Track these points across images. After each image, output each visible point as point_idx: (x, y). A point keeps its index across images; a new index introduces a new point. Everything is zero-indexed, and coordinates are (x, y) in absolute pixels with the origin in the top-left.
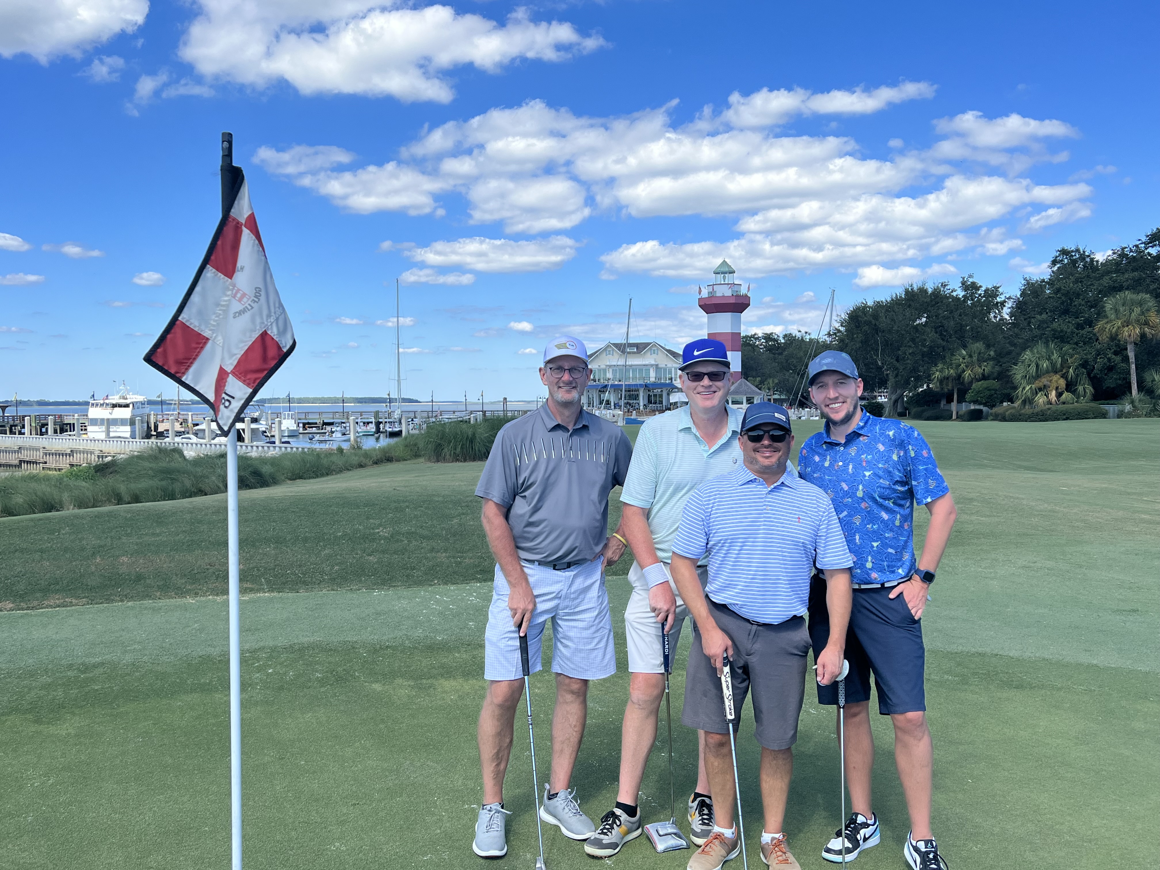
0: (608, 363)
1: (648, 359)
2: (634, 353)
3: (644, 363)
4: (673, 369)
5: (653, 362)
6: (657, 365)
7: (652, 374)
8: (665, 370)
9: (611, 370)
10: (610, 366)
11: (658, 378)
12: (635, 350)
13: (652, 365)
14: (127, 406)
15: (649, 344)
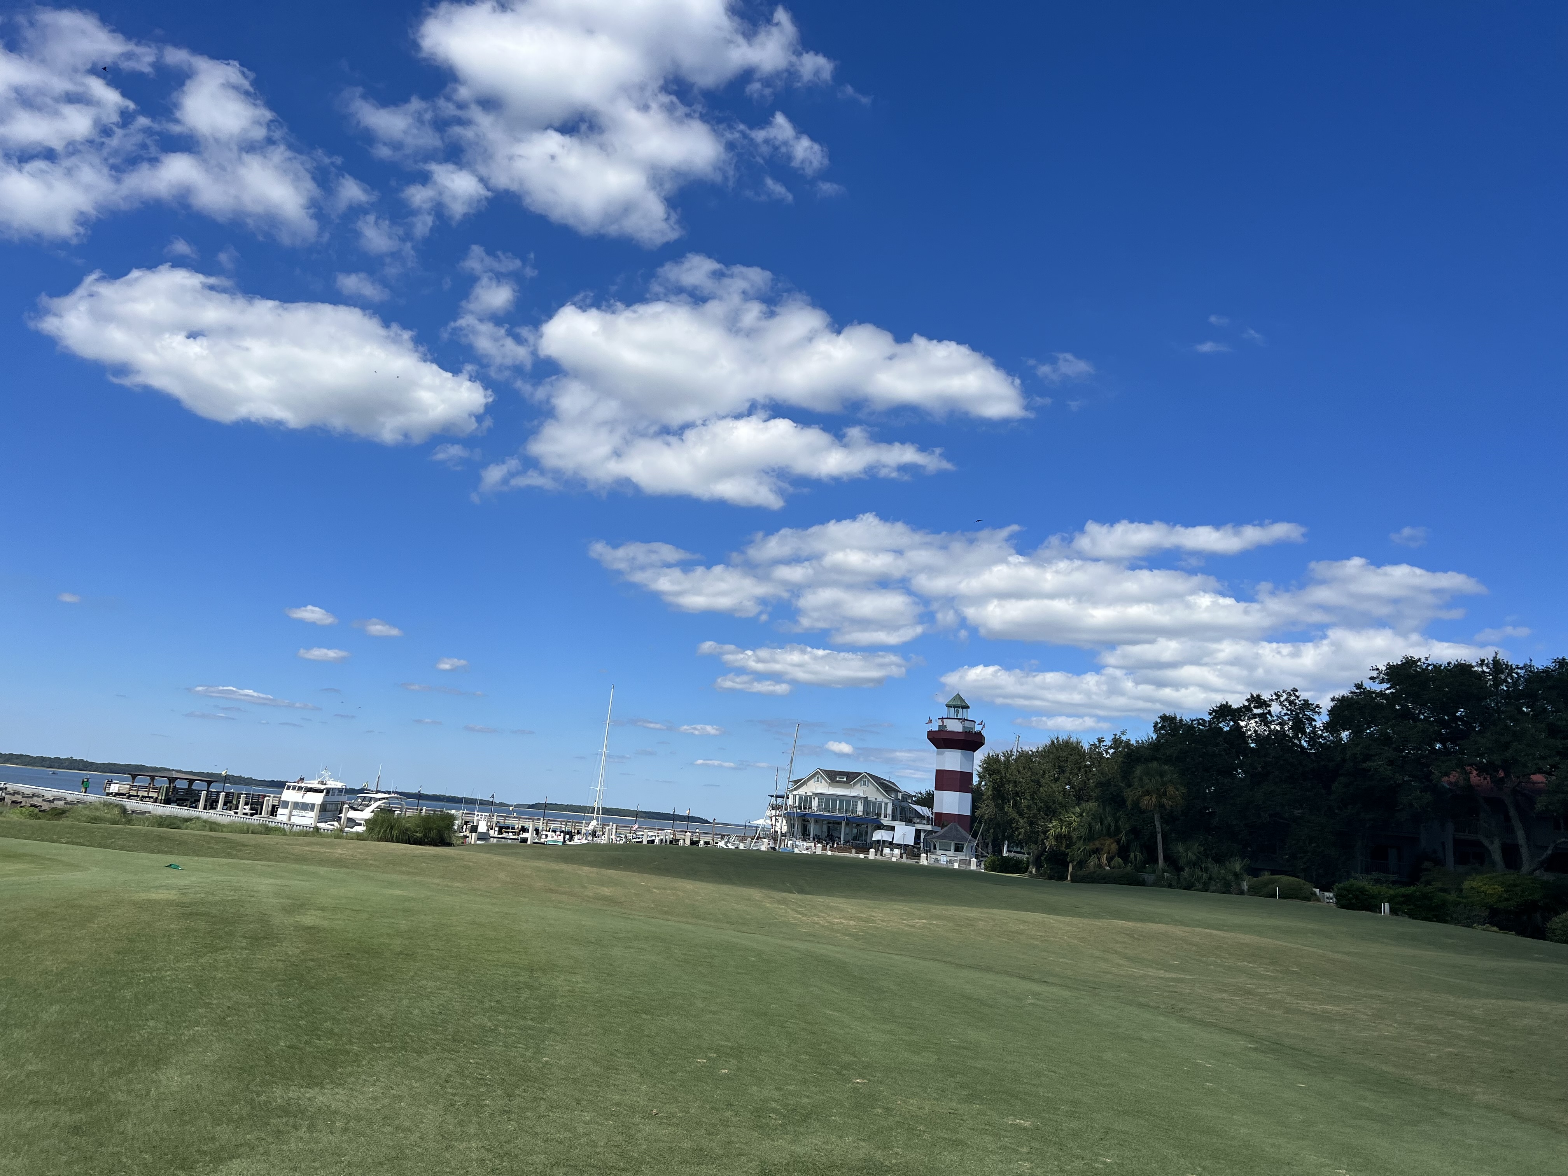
0: (814, 791)
1: (857, 791)
2: (843, 782)
3: (853, 794)
4: (883, 804)
5: (862, 795)
6: (867, 798)
7: (860, 807)
8: (875, 804)
9: (817, 799)
10: (816, 794)
11: (866, 812)
12: (845, 779)
13: (860, 798)
14: (321, 791)
15: (860, 774)
